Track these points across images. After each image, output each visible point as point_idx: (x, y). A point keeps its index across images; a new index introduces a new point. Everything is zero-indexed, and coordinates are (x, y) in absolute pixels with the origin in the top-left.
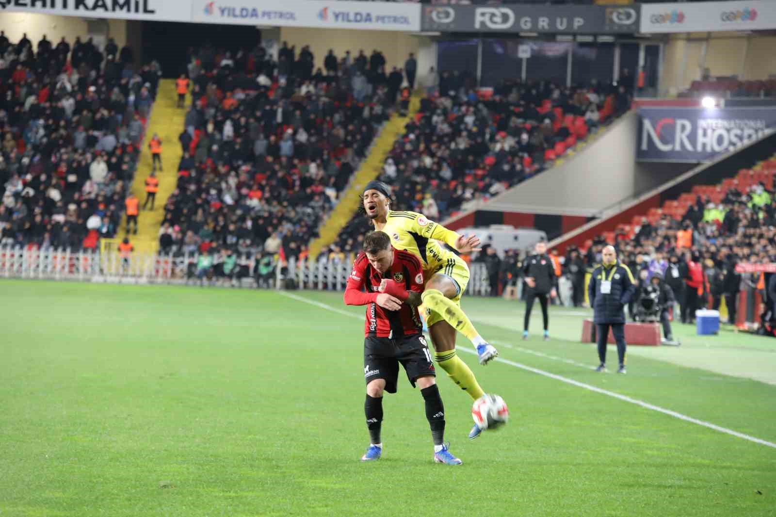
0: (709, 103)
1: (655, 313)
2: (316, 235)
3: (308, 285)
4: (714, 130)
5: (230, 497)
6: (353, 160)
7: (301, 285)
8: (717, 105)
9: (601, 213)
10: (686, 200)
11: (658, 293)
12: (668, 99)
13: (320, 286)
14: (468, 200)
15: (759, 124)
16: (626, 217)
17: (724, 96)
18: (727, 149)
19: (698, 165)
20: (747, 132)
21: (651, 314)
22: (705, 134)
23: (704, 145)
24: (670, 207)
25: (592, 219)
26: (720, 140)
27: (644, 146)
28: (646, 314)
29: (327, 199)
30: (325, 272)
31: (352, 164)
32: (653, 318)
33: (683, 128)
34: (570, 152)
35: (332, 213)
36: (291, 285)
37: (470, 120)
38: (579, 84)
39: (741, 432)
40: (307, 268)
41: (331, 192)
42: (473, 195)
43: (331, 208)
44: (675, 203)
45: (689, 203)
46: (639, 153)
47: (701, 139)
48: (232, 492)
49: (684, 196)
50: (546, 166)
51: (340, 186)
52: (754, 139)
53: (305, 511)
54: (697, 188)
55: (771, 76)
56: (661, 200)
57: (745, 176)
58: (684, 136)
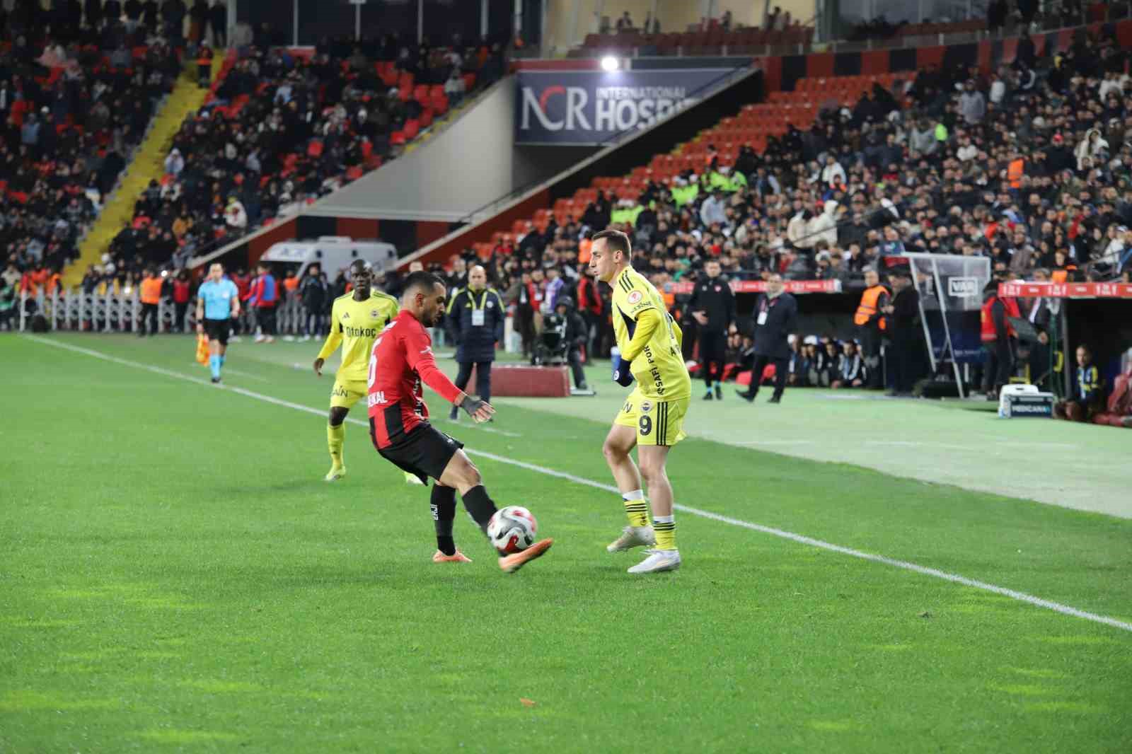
0: (610, 64)
1: (561, 353)
2: (75, 255)
3: (63, 325)
4: (618, 102)
5: (41, 628)
6: (124, 149)
7: (54, 324)
8: (622, 66)
9: (470, 216)
10: (584, 197)
11: (565, 324)
12: (555, 59)
13: (81, 326)
14: (285, 202)
15: (678, 92)
16: (504, 222)
17: (630, 54)
18: (635, 127)
19: (599, 148)
20: (661, 104)
21: (555, 354)
22: (606, 108)
23: (605, 121)
24: (563, 207)
25: (460, 225)
26: (626, 114)
27: (525, 125)
28: (549, 354)
29: (88, 204)
30: (88, 307)
31: (122, 154)
32: (559, 359)
33: (577, 99)
34: (424, 133)
35: (95, 224)
36: (39, 325)
37: (284, 91)
38: (436, 39)
39: (710, 511)
40: (62, 300)
41: (93, 195)
42: (293, 194)
43: (93, 217)
44: (570, 202)
45: (588, 202)
46: (519, 134)
47: (600, 115)
48: (41, 620)
49: (582, 191)
50: (394, 153)
51: (105, 186)
52: (671, 112)
53: (153, 644)
54: (598, 180)
55: (690, 27)
56: (551, 198)
57: (661, 163)
58: (578, 109)
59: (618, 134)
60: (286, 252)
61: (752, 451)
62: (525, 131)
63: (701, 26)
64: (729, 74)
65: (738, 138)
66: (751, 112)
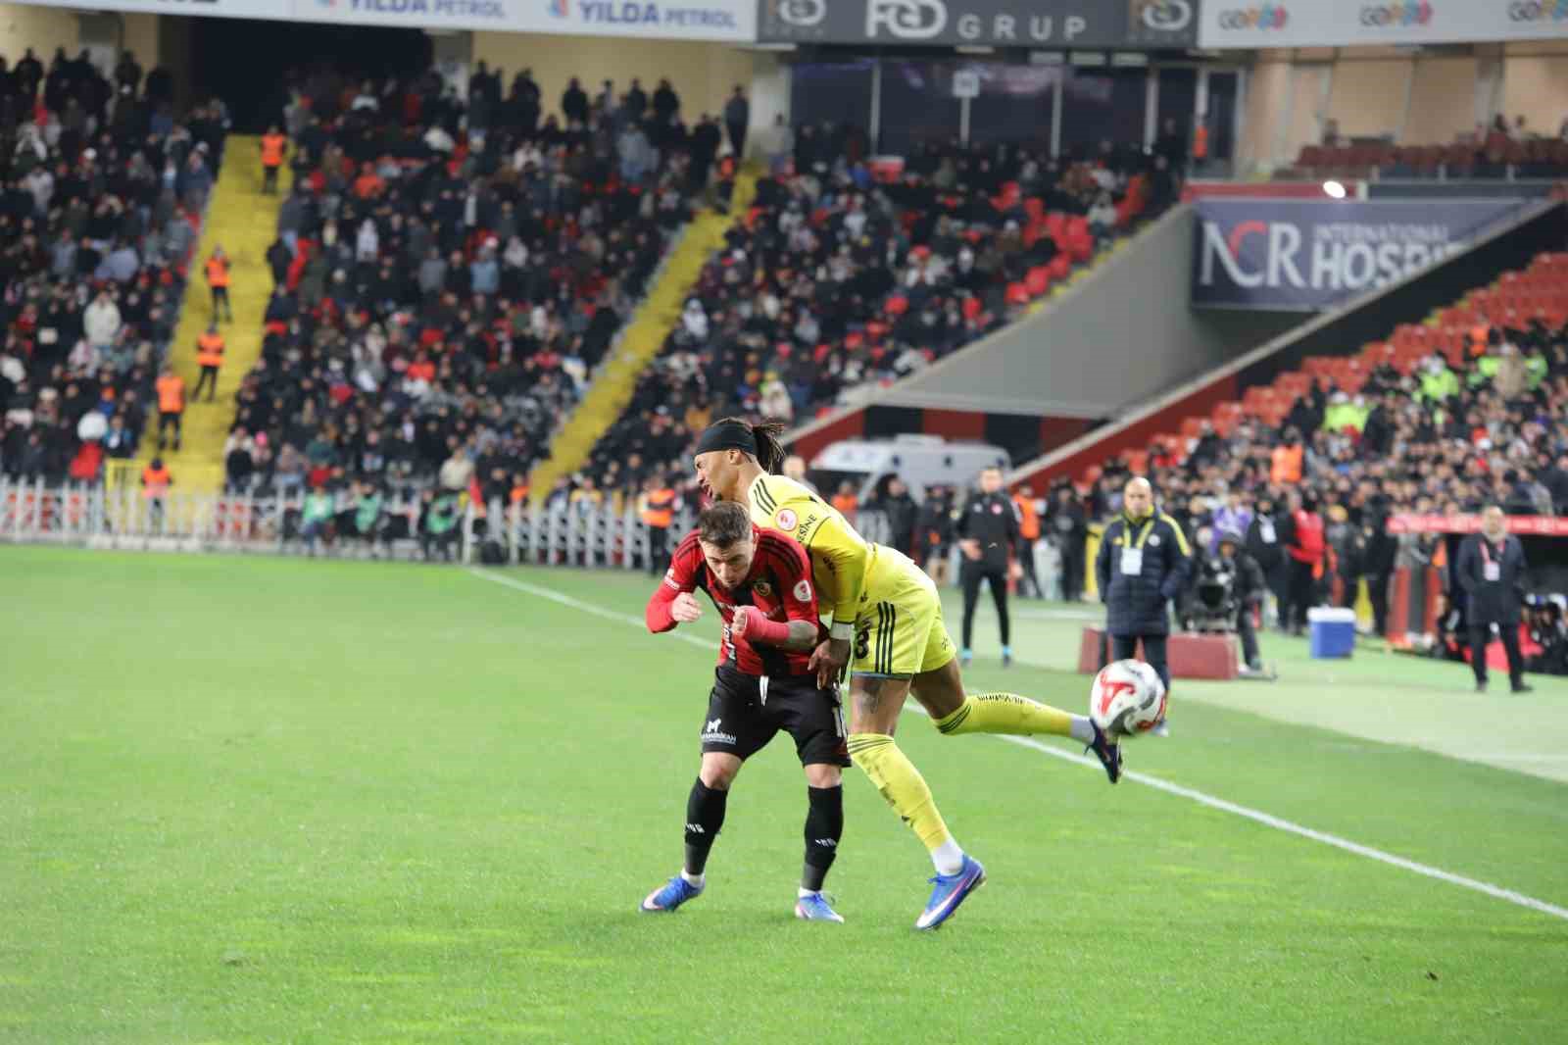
0: (1337, 189)
1: (1226, 615)
2: (544, 454)
3: (527, 556)
4: (1345, 245)
5: (367, 985)
6: (620, 302)
7: (514, 555)
8: (1352, 193)
9: (1119, 411)
10: (1289, 386)
11: (1233, 573)
12: (1253, 181)
13: (553, 557)
14: (851, 384)
15: (1437, 233)
16: (1168, 421)
17: (1367, 175)
18: (1371, 284)
19: (1313, 314)
20: (1412, 249)
21: (1218, 616)
22: (1327, 255)
23: (1326, 275)
24: (1258, 401)
25: (1103, 422)
26: (1358, 265)
27: (1207, 278)
28: (1208, 616)
29: (568, 381)
30: (562, 529)
31: (618, 310)
32: (1222, 624)
33: (1285, 240)
34: (1058, 288)
35: (577, 410)
36: (492, 555)
37: (855, 221)
38: (1078, 151)
40: (525, 520)
41: (574, 367)
42: (862, 373)
43: (575, 400)
44: (1268, 393)
45: (1296, 393)
46: (1197, 291)
47: (1319, 264)
48: (371, 974)
49: (1286, 377)
50: (1011, 316)
51: (592, 356)
52: (1426, 263)
53: (520, 1013)
54: (1312, 361)
55: (1460, 136)
56: (1239, 387)
57: (1408, 339)
58: (1286, 258)
59: (1345, 293)
60: (848, 457)
61: (1489, 768)
62: (1206, 288)
63: (1474, 136)
64: (1516, 208)
65: (1526, 302)
66: (1548, 266)
